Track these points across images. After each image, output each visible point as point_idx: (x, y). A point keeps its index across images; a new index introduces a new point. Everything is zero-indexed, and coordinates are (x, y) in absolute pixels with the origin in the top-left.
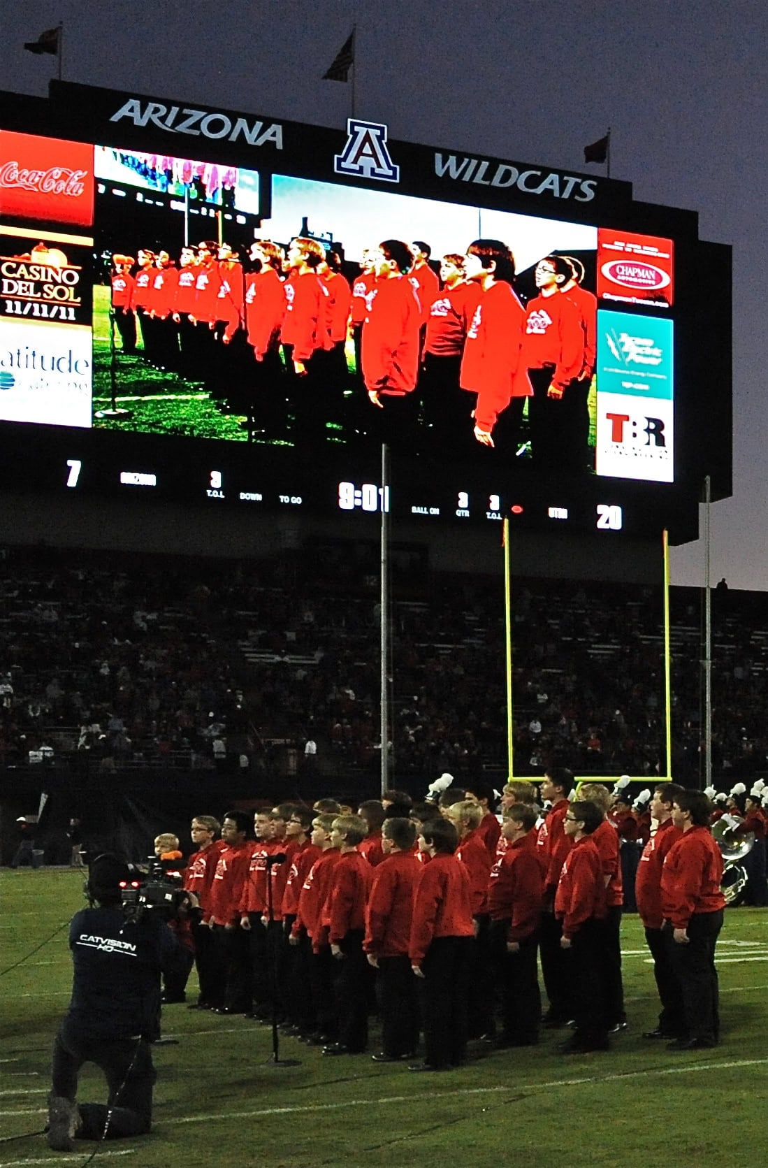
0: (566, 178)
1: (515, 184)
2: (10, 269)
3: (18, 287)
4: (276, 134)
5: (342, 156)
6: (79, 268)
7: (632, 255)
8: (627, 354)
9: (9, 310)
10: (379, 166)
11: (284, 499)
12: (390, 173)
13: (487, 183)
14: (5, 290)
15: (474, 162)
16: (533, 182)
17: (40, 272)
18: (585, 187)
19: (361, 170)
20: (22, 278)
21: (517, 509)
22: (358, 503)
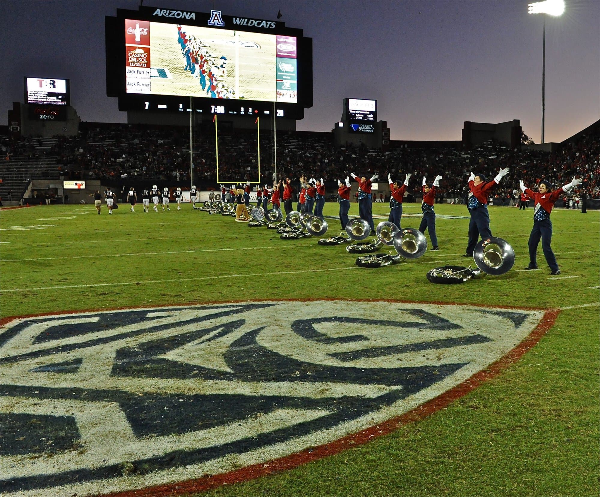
0: (267, 22)
1: (254, 25)
2: (130, 55)
3: (133, 59)
4: (193, 16)
5: (210, 20)
6: (147, 53)
7: (285, 42)
8: (284, 69)
9: (131, 65)
10: (219, 22)
11: (198, 110)
12: (222, 24)
13: (247, 25)
14: (130, 60)
15: (244, 19)
16: (259, 24)
17: (137, 55)
18: (272, 24)
19: (215, 24)
20: (133, 57)
21: (256, 111)
22: (216, 111)
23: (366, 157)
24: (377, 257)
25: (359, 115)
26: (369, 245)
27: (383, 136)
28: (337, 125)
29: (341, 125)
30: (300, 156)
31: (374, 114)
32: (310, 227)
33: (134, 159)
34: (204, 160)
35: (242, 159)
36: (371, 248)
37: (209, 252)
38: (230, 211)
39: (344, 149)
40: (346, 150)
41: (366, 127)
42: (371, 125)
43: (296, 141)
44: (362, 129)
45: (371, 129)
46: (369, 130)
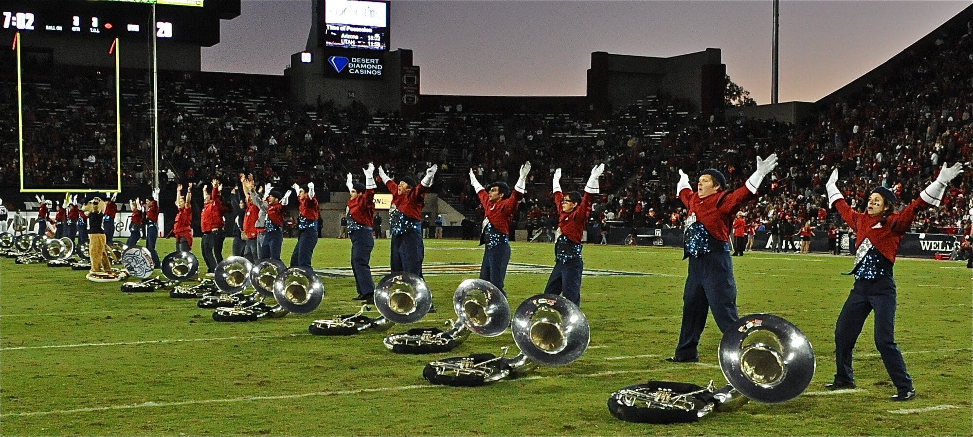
21: (108, 26)
22: (14, 24)
23: (365, 132)
24: (475, 362)
25: (348, 36)
26: (440, 334)
27: (402, 84)
28: (296, 58)
29: (306, 58)
30: (212, 131)
31: (385, 33)
32: (283, 293)
35: (74, 137)
36: (443, 341)
37: (58, 350)
38: (64, 256)
39: (313, 115)
40: (319, 116)
41: (364, 64)
42: (377, 60)
43: (202, 96)
44: (355, 69)
45: (376, 68)
46: (372, 69)
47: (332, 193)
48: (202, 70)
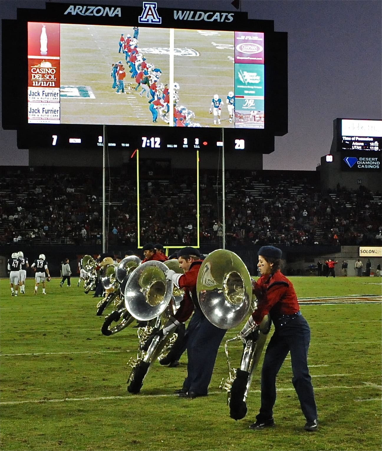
0: (222, 14)
1: (203, 19)
2: (34, 70)
3: (37, 76)
4: (118, 12)
5: (141, 16)
6: (55, 68)
7: (248, 41)
8: (246, 80)
9: (34, 85)
10: (154, 18)
11: (123, 145)
12: (158, 20)
13: (193, 20)
14: (33, 78)
15: (188, 12)
16: (210, 17)
17: (43, 70)
18: (229, 16)
19: (148, 21)
20: (38, 73)
21: (205, 143)
22: (148, 145)
23: (367, 206)
25: (357, 144)
28: (324, 159)
29: (329, 159)
30: (267, 207)
31: (381, 141)
33: (33, 216)
34: (127, 216)
39: (333, 196)
40: (337, 196)
41: (367, 162)
42: (376, 159)
43: (263, 185)
44: (362, 165)
45: (376, 164)
46: (373, 165)
47: (342, 247)
48: (264, 169)
